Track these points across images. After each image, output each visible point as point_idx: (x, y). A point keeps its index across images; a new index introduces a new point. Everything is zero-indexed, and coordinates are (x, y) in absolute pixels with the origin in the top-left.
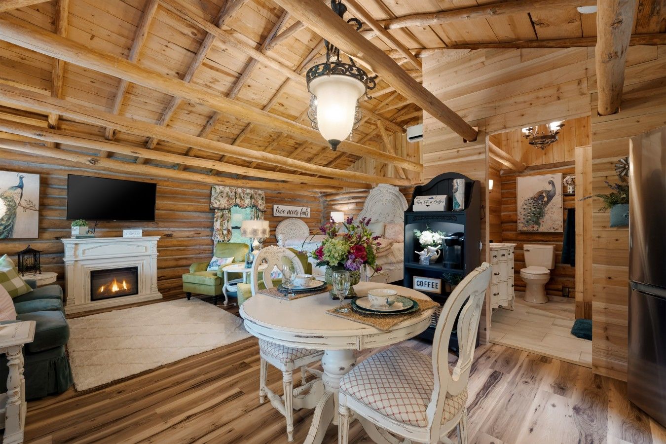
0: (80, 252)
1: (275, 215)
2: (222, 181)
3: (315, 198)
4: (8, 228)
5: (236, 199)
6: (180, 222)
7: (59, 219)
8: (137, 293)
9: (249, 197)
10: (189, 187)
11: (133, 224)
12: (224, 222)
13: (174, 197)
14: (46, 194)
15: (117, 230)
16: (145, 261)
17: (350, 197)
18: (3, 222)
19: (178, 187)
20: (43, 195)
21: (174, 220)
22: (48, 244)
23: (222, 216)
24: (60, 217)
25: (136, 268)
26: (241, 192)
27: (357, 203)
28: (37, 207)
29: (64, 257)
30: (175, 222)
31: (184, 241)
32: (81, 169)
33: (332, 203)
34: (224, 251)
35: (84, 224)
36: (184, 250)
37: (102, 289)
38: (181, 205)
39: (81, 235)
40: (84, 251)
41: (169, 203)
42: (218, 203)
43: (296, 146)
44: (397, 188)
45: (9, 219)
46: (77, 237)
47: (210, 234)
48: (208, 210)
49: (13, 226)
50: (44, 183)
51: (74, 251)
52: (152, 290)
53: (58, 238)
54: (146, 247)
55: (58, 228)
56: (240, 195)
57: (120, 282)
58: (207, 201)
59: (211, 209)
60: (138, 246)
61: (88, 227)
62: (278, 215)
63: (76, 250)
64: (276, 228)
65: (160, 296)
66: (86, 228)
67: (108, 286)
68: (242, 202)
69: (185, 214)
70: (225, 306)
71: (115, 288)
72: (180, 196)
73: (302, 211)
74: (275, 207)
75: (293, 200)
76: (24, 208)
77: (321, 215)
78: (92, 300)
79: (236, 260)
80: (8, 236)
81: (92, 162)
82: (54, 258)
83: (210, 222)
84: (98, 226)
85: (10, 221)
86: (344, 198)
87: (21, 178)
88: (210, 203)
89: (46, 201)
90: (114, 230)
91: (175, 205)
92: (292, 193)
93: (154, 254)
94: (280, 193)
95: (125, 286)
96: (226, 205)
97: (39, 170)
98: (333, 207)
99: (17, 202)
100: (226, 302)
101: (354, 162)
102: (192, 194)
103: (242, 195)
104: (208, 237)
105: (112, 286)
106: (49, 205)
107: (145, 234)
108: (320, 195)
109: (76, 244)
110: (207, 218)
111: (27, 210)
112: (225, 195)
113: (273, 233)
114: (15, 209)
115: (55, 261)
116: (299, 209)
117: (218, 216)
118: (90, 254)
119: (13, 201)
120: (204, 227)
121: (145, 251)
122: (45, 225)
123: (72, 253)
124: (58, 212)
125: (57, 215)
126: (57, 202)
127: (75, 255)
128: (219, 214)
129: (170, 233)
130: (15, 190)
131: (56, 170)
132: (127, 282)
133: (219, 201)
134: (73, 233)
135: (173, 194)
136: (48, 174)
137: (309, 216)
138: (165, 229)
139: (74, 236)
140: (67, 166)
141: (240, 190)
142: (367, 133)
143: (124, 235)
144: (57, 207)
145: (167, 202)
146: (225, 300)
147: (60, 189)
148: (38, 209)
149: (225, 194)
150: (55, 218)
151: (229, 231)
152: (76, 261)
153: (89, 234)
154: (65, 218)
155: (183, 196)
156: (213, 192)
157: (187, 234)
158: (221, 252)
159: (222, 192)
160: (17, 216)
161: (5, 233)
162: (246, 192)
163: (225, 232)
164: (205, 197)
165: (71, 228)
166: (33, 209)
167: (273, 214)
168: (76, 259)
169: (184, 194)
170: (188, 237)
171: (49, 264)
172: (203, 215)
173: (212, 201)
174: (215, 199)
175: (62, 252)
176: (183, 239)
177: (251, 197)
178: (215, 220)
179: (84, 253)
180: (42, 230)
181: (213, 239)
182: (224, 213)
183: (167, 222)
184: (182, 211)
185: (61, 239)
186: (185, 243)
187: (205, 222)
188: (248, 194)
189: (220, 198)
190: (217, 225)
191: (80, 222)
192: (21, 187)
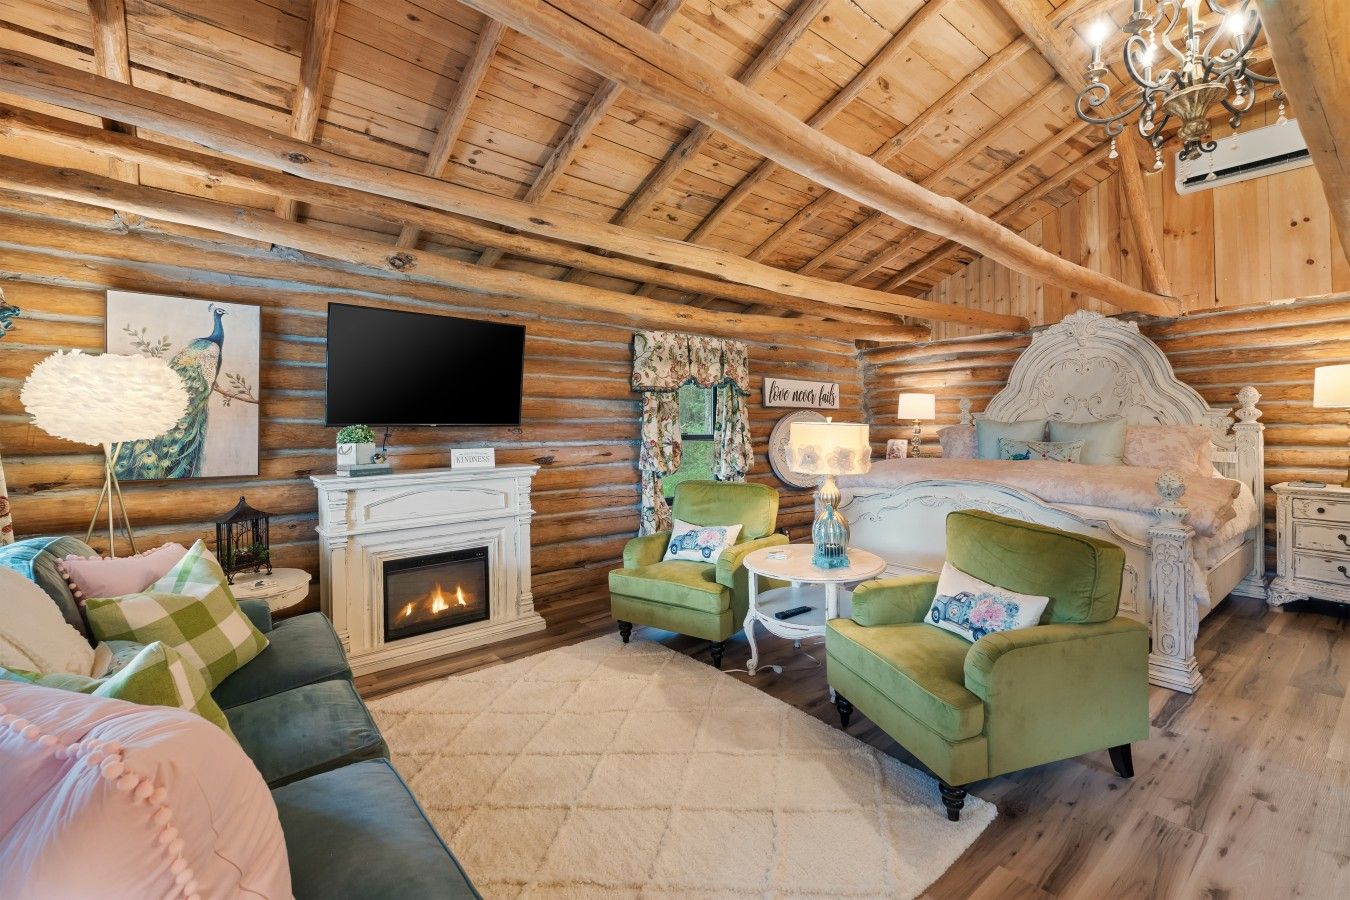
0: (358, 512)
1: (767, 404)
2: (685, 316)
3: (847, 359)
4: (190, 450)
5: (690, 363)
6: (568, 425)
7: (305, 424)
8: (486, 616)
9: (717, 359)
10: (584, 335)
11: (468, 434)
12: (665, 422)
13: (555, 362)
14: (275, 359)
15: (432, 448)
16: (503, 532)
17: (952, 355)
18: (178, 435)
19: (563, 335)
20: (269, 361)
21: (553, 421)
22: (281, 490)
23: (660, 406)
24: (304, 418)
25: (484, 551)
26: (698, 345)
27: (974, 370)
28: (255, 394)
29: (316, 522)
30: (556, 424)
31: (575, 473)
32: (350, 291)
33: (892, 371)
34: (706, 506)
35: (365, 438)
36: (576, 496)
37: (409, 610)
38: (572, 381)
39: (362, 467)
40: (368, 508)
41: (543, 376)
42: (652, 374)
43: (859, 219)
44: (1133, 325)
45: (191, 426)
46: (354, 473)
47: (629, 453)
48: (626, 393)
49: (200, 444)
50: (270, 329)
51: (347, 511)
52: (522, 609)
53: (302, 474)
54: (506, 495)
55: (302, 448)
56: (697, 353)
57: (449, 590)
58: (624, 370)
59: (634, 391)
60: (488, 492)
61: (374, 444)
62: (774, 404)
63: (350, 505)
64: (769, 436)
65: (537, 623)
66: (370, 448)
67: (423, 602)
68: (702, 371)
69: (578, 403)
70: (752, 673)
71: (439, 605)
72: (565, 359)
73: (824, 393)
74: (768, 382)
75: (801, 367)
76: (225, 394)
77: (860, 401)
78: (388, 639)
79: (747, 533)
80: (190, 472)
81: (398, 262)
82: (293, 526)
83: (632, 424)
84: (391, 439)
85: (194, 432)
86: (929, 358)
87: (218, 316)
88: (631, 376)
89: (274, 376)
90: (427, 449)
91: (557, 382)
92: (800, 347)
93: (523, 512)
94: (775, 348)
95: (461, 598)
96: (669, 380)
97: (257, 294)
98: (897, 380)
99: (210, 381)
100: (752, 662)
101: (967, 264)
102: (591, 355)
103: (702, 354)
104: (627, 464)
105: (432, 602)
106: (280, 388)
107: (502, 460)
108: (856, 352)
109: (351, 492)
110: (624, 414)
111: (233, 402)
112: (665, 354)
113: (761, 449)
114: (206, 399)
115: (296, 533)
116: (815, 387)
117: (652, 409)
118: (384, 517)
119: (200, 377)
120: (619, 438)
121: (504, 505)
122: (273, 441)
123: (342, 515)
124: (302, 404)
125: (302, 412)
126: (298, 378)
127: (349, 522)
128: (653, 403)
129: (547, 454)
130: (205, 347)
131: (295, 294)
132: (465, 590)
133: (655, 369)
134: (341, 460)
135: (551, 354)
136: (276, 304)
137: (837, 405)
138: (534, 444)
139: (344, 468)
140: (319, 284)
141: (696, 342)
142: (1048, 173)
143: (454, 464)
144: (299, 393)
145: (537, 375)
146: (749, 656)
147: (305, 344)
148: (257, 398)
149: (667, 352)
150: (296, 421)
151: (676, 446)
152: (351, 537)
153: (379, 464)
154: (323, 421)
155: (572, 359)
156: (638, 347)
157: (584, 455)
158: (695, 508)
159: (659, 348)
160: (211, 418)
161: (184, 465)
162: (709, 347)
163: (668, 450)
164: (619, 360)
165: (335, 447)
166: (246, 397)
167: (762, 403)
168: (352, 533)
169: (575, 353)
170: (585, 463)
171: (283, 542)
172: (614, 406)
173: (636, 370)
174: (645, 364)
175: (312, 510)
176: (572, 468)
177: (722, 361)
178: (645, 420)
179: (367, 516)
180: (266, 453)
181: (641, 467)
182: (664, 400)
183: (540, 425)
184: (571, 398)
185: (312, 478)
186: (579, 480)
187: (619, 423)
188: (713, 351)
189: (656, 363)
190: (650, 432)
191: (358, 430)
192: (217, 339)
